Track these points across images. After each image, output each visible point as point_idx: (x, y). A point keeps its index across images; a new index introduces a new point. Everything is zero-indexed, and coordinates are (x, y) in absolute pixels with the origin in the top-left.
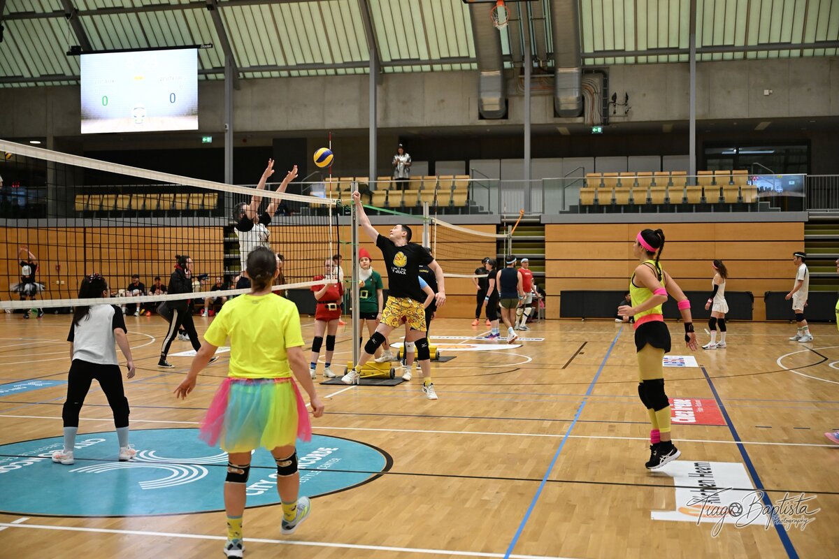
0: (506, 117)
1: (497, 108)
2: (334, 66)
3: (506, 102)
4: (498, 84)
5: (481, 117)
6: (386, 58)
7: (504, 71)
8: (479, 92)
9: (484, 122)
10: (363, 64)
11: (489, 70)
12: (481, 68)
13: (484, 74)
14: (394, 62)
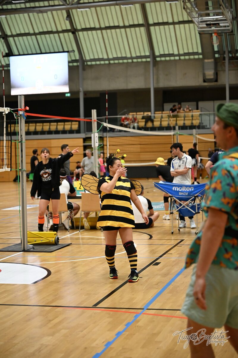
0: (216, 81)
1: (212, 77)
2: (132, 58)
3: (216, 74)
4: (212, 66)
5: (204, 81)
6: (157, 54)
7: (215, 59)
8: (203, 70)
9: (206, 84)
10: (146, 57)
11: (208, 59)
12: (204, 58)
13: (206, 61)
14: (161, 56)
